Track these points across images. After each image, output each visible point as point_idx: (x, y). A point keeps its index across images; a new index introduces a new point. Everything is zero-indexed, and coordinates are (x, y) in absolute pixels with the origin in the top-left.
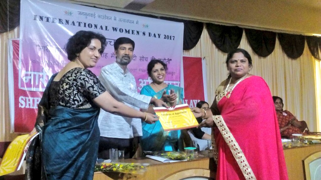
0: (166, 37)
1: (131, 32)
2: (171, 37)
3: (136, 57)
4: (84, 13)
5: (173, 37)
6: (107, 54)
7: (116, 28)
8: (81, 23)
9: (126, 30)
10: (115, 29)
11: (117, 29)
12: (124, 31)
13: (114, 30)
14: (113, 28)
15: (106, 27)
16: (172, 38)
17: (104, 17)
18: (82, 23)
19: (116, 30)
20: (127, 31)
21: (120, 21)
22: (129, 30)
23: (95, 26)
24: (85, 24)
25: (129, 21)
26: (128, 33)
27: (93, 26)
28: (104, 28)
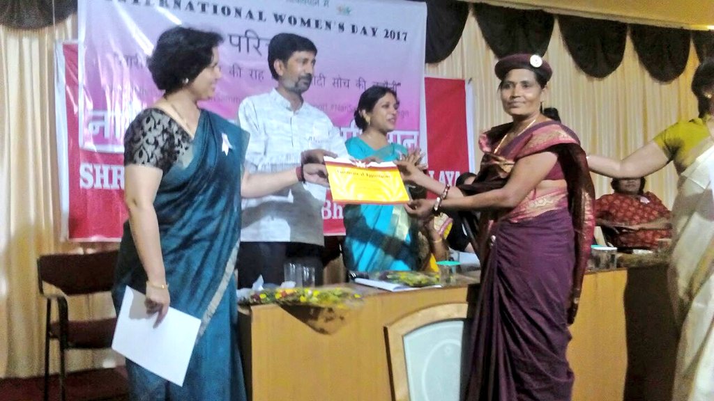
0: (389, 34)
1: (313, 23)
2: (398, 33)
3: (324, 78)
5: (404, 33)
6: (263, 72)
7: (281, 17)
8: (206, 6)
9: (302, 20)
10: (279, 18)
11: (283, 17)
12: (299, 22)
13: (277, 20)
14: (275, 16)
15: (261, 14)
16: (402, 37)
19: (282, 20)
20: (306, 20)
22: (309, 20)
23: (236, 12)
24: (215, 7)
26: (306, 25)
27: (233, 12)
28: (256, 16)
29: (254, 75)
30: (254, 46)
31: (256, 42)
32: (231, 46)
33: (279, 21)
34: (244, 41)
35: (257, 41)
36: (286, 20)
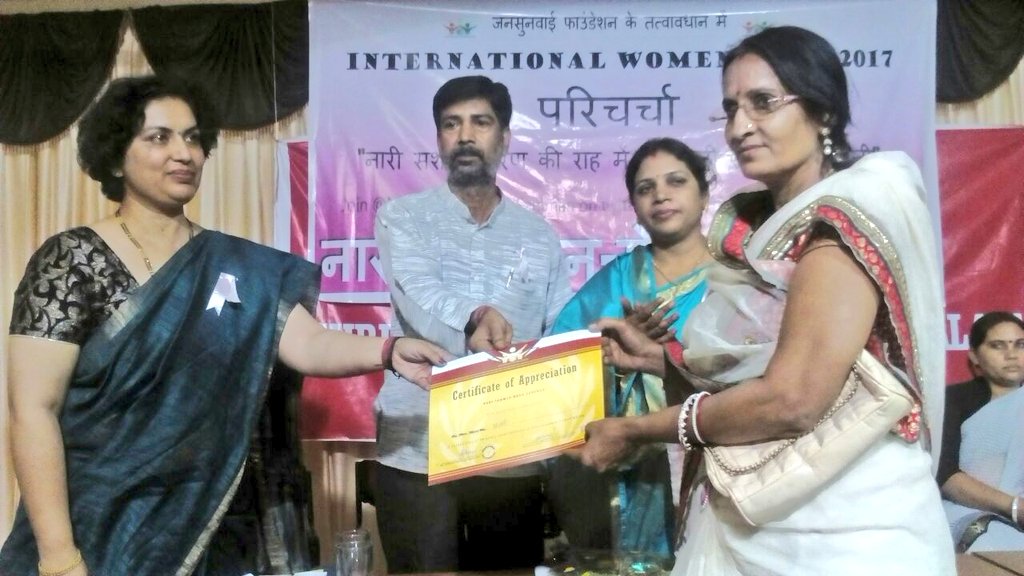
0: (851, 59)
1: (693, 59)
2: (873, 54)
4: (515, 21)
5: (885, 53)
6: (598, 154)
7: (632, 56)
8: (502, 57)
9: (673, 57)
10: (628, 59)
11: (637, 56)
12: (666, 59)
13: (625, 64)
14: (623, 56)
15: (596, 57)
16: (881, 59)
17: (588, 21)
18: (505, 55)
19: (634, 62)
20: (680, 56)
21: (649, 25)
22: (686, 55)
23: (552, 60)
24: (517, 57)
25: (689, 20)
26: (681, 64)
27: (547, 60)
28: (587, 60)
29: (582, 163)
30: (583, 113)
31: (585, 107)
32: (544, 117)
33: (629, 64)
34: (565, 106)
35: (588, 102)
36: (642, 62)
